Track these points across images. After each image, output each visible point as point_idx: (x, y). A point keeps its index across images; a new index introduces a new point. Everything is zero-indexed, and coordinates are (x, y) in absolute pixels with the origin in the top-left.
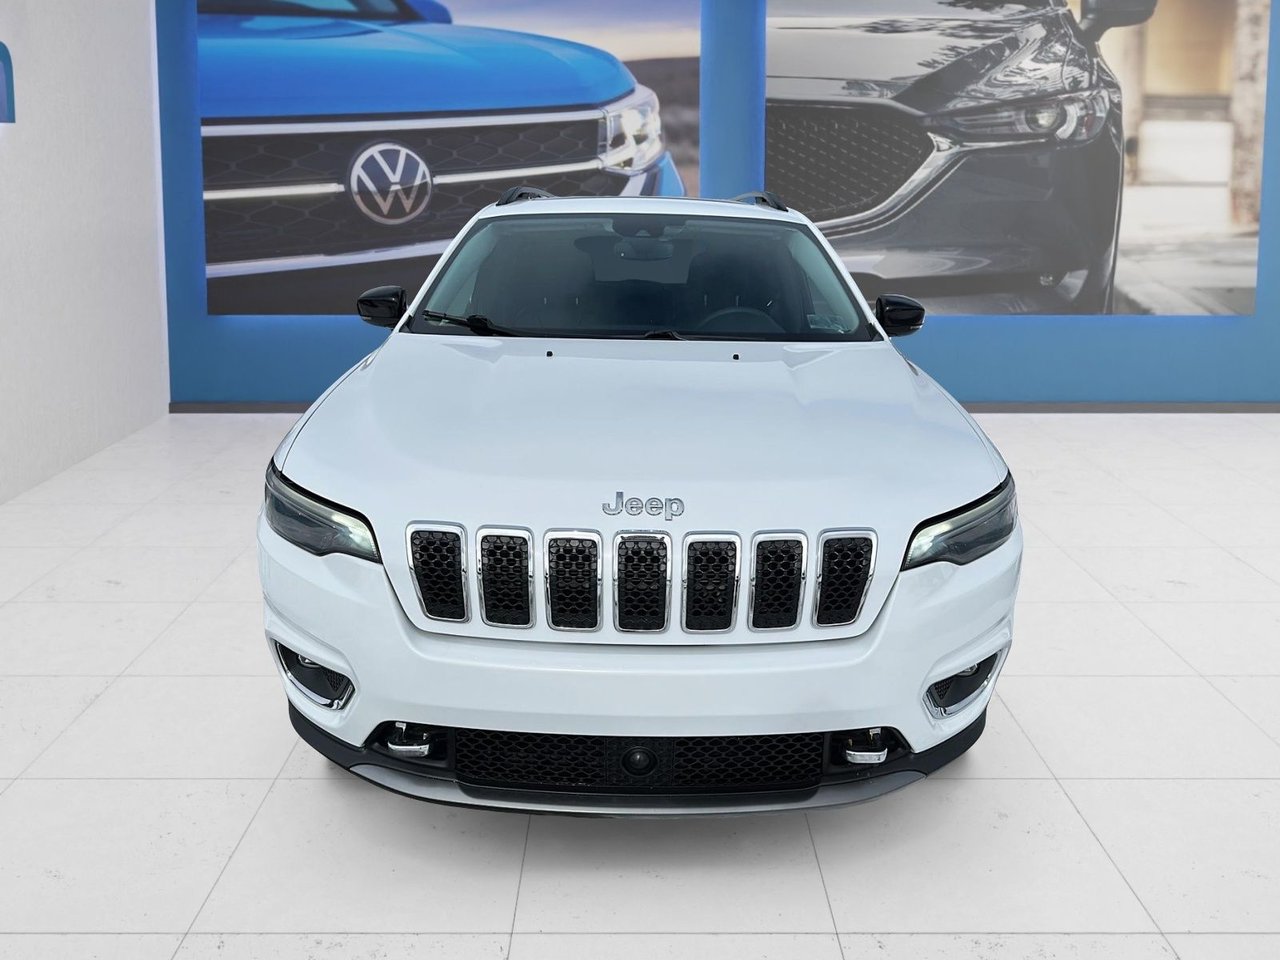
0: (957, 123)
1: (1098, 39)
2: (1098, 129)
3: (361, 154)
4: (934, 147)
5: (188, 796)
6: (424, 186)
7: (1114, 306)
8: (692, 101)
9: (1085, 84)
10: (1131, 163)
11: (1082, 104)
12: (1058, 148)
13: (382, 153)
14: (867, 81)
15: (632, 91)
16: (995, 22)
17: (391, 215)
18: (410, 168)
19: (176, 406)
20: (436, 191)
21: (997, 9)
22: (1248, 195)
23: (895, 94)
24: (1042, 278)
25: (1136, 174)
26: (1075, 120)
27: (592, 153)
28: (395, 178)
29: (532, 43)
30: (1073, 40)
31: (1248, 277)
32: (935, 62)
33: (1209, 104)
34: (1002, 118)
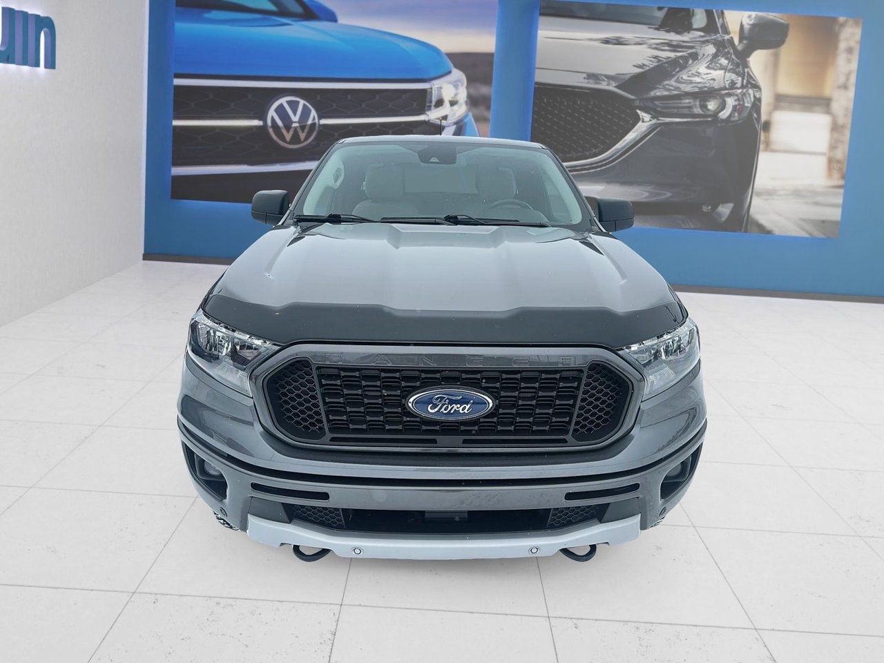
0: (656, 105)
1: (749, 57)
2: (745, 114)
3: (274, 102)
4: (639, 119)
5: (140, 505)
6: (313, 125)
7: (749, 226)
8: (487, 80)
9: (739, 85)
10: (765, 137)
11: (736, 98)
12: (719, 125)
13: (289, 103)
14: (601, 75)
15: (450, 72)
16: (683, 42)
17: (291, 142)
18: (306, 113)
19: (147, 256)
20: (321, 128)
21: (686, 34)
22: (838, 162)
23: (617, 84)
24: (704, 207)
25: (768, 144)
26: (731, 107)
27: (421, 111)
28: (295, 118)
29: (388, 38)
30: (733, 57)
31: (835, 214)
32: (644, 65)
33: (816, 102)
34: (685, 103)
